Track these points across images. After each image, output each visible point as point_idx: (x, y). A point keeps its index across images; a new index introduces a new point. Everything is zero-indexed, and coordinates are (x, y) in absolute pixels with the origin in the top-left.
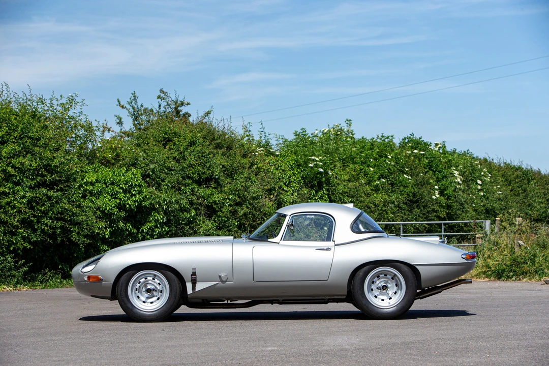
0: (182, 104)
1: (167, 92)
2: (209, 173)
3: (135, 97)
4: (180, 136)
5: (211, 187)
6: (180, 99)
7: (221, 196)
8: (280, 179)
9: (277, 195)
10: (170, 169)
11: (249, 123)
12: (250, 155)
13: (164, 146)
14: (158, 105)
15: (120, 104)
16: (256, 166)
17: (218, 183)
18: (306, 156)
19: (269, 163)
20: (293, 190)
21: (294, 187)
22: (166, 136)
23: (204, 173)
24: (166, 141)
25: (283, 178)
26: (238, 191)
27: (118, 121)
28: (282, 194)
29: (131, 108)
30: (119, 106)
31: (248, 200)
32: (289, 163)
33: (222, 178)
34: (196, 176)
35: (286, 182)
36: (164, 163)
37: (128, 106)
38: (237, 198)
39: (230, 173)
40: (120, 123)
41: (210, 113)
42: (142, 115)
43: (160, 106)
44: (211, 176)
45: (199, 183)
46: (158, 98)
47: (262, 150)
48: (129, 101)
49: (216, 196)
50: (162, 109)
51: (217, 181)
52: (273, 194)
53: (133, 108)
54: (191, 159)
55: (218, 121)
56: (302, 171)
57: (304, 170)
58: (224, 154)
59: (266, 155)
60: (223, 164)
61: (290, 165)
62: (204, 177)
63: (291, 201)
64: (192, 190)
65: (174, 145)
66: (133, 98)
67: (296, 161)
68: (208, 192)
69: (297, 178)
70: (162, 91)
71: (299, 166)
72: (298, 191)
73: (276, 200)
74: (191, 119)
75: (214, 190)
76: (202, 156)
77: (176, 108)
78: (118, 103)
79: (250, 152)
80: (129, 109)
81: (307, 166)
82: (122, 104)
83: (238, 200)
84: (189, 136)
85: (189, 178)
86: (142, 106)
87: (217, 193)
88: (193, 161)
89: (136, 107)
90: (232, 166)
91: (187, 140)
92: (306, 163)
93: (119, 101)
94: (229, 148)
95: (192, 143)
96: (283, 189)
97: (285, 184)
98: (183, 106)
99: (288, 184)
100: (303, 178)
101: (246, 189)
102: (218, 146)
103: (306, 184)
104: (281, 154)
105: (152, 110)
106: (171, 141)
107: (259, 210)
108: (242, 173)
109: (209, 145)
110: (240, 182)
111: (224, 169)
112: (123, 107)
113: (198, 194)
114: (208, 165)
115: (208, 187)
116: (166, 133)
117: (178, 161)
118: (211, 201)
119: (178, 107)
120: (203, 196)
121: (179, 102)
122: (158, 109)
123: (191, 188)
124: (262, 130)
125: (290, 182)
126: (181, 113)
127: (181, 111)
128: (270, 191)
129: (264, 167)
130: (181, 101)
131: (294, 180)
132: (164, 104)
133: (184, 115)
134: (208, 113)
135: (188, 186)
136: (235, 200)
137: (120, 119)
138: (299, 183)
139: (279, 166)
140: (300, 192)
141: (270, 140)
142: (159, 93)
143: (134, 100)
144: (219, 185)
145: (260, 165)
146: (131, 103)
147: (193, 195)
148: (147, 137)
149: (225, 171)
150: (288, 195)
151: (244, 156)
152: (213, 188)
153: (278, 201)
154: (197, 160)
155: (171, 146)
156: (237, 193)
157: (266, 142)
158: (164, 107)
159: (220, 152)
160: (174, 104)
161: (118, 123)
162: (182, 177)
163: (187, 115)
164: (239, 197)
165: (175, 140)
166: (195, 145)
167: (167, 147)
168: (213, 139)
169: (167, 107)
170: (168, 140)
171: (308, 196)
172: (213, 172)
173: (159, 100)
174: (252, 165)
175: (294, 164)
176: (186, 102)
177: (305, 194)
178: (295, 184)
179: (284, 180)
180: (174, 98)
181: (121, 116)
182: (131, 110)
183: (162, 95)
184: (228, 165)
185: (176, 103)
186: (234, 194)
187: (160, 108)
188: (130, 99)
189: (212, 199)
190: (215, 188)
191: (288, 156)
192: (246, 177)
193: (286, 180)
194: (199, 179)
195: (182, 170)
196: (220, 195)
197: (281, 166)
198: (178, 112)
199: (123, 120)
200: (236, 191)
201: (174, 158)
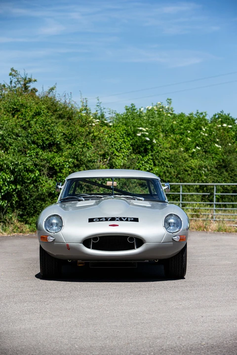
0: (30, 81)
1: (17, 71)
2: (51, 140)
4: (27, 107)
5: (53, 151)
6: (29, 77)
7: (62, 159)
8: (112, 146)
9: (110, 160)
10: (17, 135)
11: (86, 99)
12: (87, 125)
13: (13, 115)
14: (10, 81)
16: (92, 134)
18: (135, 127)
19: (104, 132)
20: (123, 156)
21: (124, 153)
22: (15, 107)
23: (47, 139)
24: (15, 111)
25: (115, 145)
26: (77, 155)
28: (113, 158)
31: (84, 163)
32: (121, 132)
33: (63, 144)
34: (40, 142)
35: (118, 148)
36: (13, 129)
38: (75, 161)
39: (70, 140)
41: (54, 89)
43: (11, 82)
44: (53, 142)
45: (43, 148)
46: (10, 75)
47: (98, 122)
49: (57, 159)
50: (13, 85)
51: (58, 146)
52: (107, 158)
54: (37, 127)
55: (60, 96)
56: (131, 139)
57: (133, 138)
58: (64, 123)
59: (101, 126)
60: (64, 132)
61: (122, 134)
62: (47, 142)
63: (122, 164)
64: (37, 154)
65: (22, 115)
67: (127, 131)
68: (50, 155)
69: (127, 145)
70: (12, 70)
71: (129, 135)
72: (128, 156)
73: (109, 163)
74: (37, 94)
75: (56, 154)
76: (46, 125)
77: (25, 84)
79: (88, 123)
81: (136, 136)
83: (76, 163)
84: (35, 108)
85: (34, 142)
87: (58, 156)
90: (72, 134)
91: (33, 111)
92: (135, 132)
94: (70, 118)
95: (38, 114)
96: (115, 155)
97: (117, 150)
98: (31, 83)
99: (119, 150)
100: (132, 145)
101: (83, 153)
102: (61, 117)
103: (134, 151)
104: (113, 125)
105: (4, 86)
106: (19, 111)
108: (80, 140)
109: (52, 116)
110: (78, 148)
111: (65, 136)
113: (41, 158)
114: (51, 132)
115: (50, 151)
116: (15, 105)
117: (24, 128)
118: (53, 163)
119: (27, 83)
120: (46, 159)
121: (27, 79)
122: (9, 85)
123: (36, 152)
124: (98, 104)
125: (121, 148)
126: (30, 89)
128: (104, 156)
129: (99, 135)
130: (29, 79)
131: (125, 147)
132: (14, 80)
133: (32, 91)
134: (52, 89)
135: (33, 150)
136: (73, 163)
138: (129, 149)
139: (112, 135)
140: (130, 157)
141: (105, 113)
142: (10, 71)
144: (59, 149)
145: (96, 134)
147: (37, 158)
149: (65, 138)
150: (119, 160)
151: (83, 126)
152: (55, 152)
153: (111, 164)
154: (41, 128)
155: (19, 115)
156: (76, 157)
157: (101, 115)
158: (15, 83)
159: (61, 121)
160: (23, 80)
162: (28, 143)
163: (34, 90)
164: (77, 160)
165: (23, 110)
167: (16, 116)
168: (56, 111)
169: (17, 83)
172: (55, 139)
173: (11, 77)
174: (90, 133)
175: (125, 133)
176: (33, 79)
177: (133, 159)
178: (125, 150)
179: (116, 146)
180: (23, 76)
183: (13, 73)
184: (68, 133)
185: (25, 80)
186: (73, 158)
187: (11, 84)
189: (54, 161)
190: (57, 152)
191: (119, 127)
192: (83, 144)
194: (43, 145)
195: (27, 136)
196: (60, 158)
197: (114, 135)
198: (26, 88)
200: (75, 155)
201: (21, 126)
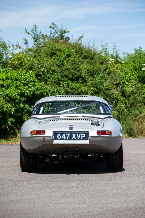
0: (65, 32)
1: (56, 25)
2: (79, 74)
3: (35, 27)
4: (61, 51)
5: (79, 82)
6: (64, 29)
7: (86, 88)
8: (123, 78)
9: (122, 88)
10: (54, 71)
11: (106, 44)
12: (105, 63)
13: (51, 57)
14: (50, 32)
15: (26, 31)
16: (109, 70)
17: (84, 80)
18: (140, 63)
19: (117, 68)
20: (132, 85)
21: (132, 82)
22: (52, 51)
23: (75, 74)
24: (52, 54)
25: (125, 77)
26: (97, 85)
27: (25, 42)
28: (125, 87)
29: (33, 34)
30: (26, 33)
31: (102, 91)
32: (130, 68)
33: (87, 77)
34: (70, 76)
35: (128, 79)
36: (50, 67)
37: (31, 33)
38: (95, 89)
39: (92, 74)
40: (26, 43)
41: (82, 38)
42: (40, 38)
43: (51, 33)
44: (80, 76)
45: (72, 80)
46: (50, 28)
47: (114, 60)
48: (32, 29)
49: (83, 88)
50: (52, 35)
51: (83, 79)
52: (119, 87)
53: (34, 34)
54: (68, 66)
55: (85, 43)
56: (137, 73)
57: (139, 72)
58: (88, 62)
59: (115, 63)
60: (87, 68)
61: (131, 69)
62: (76, 76)
63: (131, 91)
64: (68, 84)
65: (57, 57)
66: (34, 28)
67: (135, 67)
68: (78, 85)
69: (134, 77)
70: (53, 24)
71: (136, 69)
72: (135, 85)
73: (121, 90)
74: (69, 41)
75: (82, 84)
76: (75, 64)
77: (61, 34)
78: (25, 31)
79: (106, 61)
80: (32, 35)
81: (141, 70)
82: (28, 31)
83: (96, 90)
84: (67, 51)
85: (66, 76)
86: (40, 33)
87: (83, 86)
88: (69, 66)
89: (36, 33)
90: (93, 70)
91: (65, 54)
92: (140, 68)
93: (26, 30)
94: (92, 58)
95: (69, 56)
96: (126, 84)
97: (127, 81)
98: (65, 33)
99: (129, 81)
100: (138, 77)
101: (101, 83)
102: (85, 57)
103: (140, 81)
104: (125, 63)
105: (46, 36)
106: (55, 54)
107: (110, 96)
108: (99, 74)
109: (79, 57)
110: (97, 80)
111: (88, 71)
112: (28, 33)
113: (71, 87)
114: (78, 69)
115: (78, 82)
116: (52, 50)
117: (59, 66)
118: (80, 91)
119: (62, 34)
120: (75, 88)
121: (63, 31)
122: (50, 35)
123: (67, 83)
124: (114, 48)
125: (130, 79)
126: (64, 37)
127: (64, 36)
128: (117, 85)
129: (114, 71)
130: (64, 30)
131: (133, 78)
132: (53, 31)
133: (66, 39)
135: (65, 82)
136: (94, 91)
137: (26, 41)
138: (136, 80)
139: (123, 70)
140: (136, 85)
141: (119, 54)
142: (51, 25)
143: (35, 29)
144: (84, 81)
145: (111, 69)
146: (33, 30)
147: (68, 87)
148: (41, 52)
149: (89, 72)
150: (129, 88)
151: (101, 64)
152: (81, 83)
153: (122, 91)
154: (71, 66)
155: (55, 57)
156: (96, 86)
157: (116, 55)
158: (53, 34)
159: (86, 61)
160: (60, 32)
161: (25, 43)
162: (62, 76)
163: (68, 38)
164: (97, 89)
165: (58, 53)
166: (70, 56)
167: (53, 58)
168: (82, 53)
169: (55, 34)
170: (54, 54)
171: (141, 88)
172: (81, 73)
173: (51, 29)
174: (107, 69)
175: (133, 68)
176: (67, 31)
177: (139, 87)
178: (133, 81)
179: (126, 78)
180: (60, 29)
181: (27, 39)
182: (33, 35)
183: (53, 26)
184: (91, 69)
185: (62, 31)
186: (94, 87)
187: (51, 34)
188: (33, 28)
189: (80, 90)
190: (82, 83)
191: (129, 64)
192: (101, 77)
193: (127, 78)
194: (72, 78)
195: (61, 72)
196: (85, 87)
197: (125, 70)
198: (62, 37)
199: (28, 42)
200: (95, 85)
201: (57, 65)
